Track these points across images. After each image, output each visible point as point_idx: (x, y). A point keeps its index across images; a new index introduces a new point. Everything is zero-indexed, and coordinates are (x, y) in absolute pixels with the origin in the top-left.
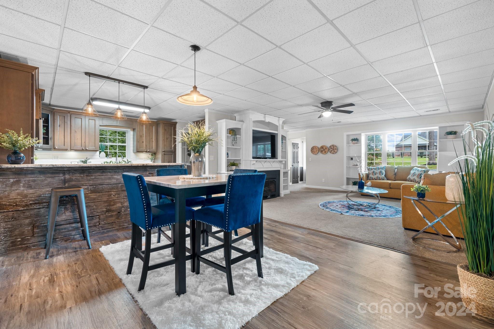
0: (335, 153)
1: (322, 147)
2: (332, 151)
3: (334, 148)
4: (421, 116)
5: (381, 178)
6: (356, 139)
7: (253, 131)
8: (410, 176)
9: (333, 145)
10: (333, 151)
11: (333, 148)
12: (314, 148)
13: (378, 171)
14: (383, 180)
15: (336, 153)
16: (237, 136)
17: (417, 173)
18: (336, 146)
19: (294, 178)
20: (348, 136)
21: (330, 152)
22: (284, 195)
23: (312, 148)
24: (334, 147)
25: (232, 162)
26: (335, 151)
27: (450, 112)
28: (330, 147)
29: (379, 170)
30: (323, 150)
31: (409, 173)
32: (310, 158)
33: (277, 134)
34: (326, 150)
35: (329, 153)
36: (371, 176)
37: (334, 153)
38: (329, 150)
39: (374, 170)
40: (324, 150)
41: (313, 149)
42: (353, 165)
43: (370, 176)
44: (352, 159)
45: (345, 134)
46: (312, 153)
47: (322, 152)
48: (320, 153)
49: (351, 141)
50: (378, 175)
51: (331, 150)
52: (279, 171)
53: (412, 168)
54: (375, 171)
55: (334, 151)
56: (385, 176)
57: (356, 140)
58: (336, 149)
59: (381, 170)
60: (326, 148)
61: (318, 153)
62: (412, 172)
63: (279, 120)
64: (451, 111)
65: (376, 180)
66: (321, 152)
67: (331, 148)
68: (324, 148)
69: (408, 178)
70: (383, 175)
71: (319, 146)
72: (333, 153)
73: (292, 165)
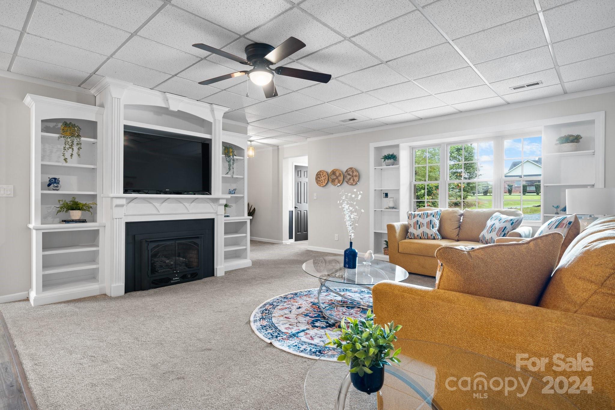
1: (334, 172)
2: (350, 179)
3: (354, 174)
4: (508, 103)
5: (429, 236)
6: (392, 155)
7: (124, 128)
8: (485, 233)
9: (351, 168)
10: (351, 181)
11: (351, 174)
12: (321, 173)
13: (425, 221)
14: (434, 239)
15: (357, 183)
16: (82, 139)
17: (498, 225)
18: (357, 171)
19: (299, 230)
20: (378, 149)
21: (347, 182)
22: (226, 273)
23: (317, 175)
24: (353, 172)
25: (68, 200)
26: (356, 179)
27: (565, 93)
28: (347, 171)
29: (428, 219)
30: (335, 177)
31: (483, 226)
32: (315, 194)
33: (210, 140)
34: (339, 178)
35: (345, 183)
36: (412, 230)
37: (354, 184)
38: (344, 177)
39: (418, 218)
40: (337, 178)
41: (319, 176)
42: (387, 208)
43: (409, 231)
44: (386, 195)
45: (373, 146)
46: (317, 183)
47: (333, 181)
48: (330, 184)
49: (383, 160)
50: (424, 229)
51: (349, 177)
52: (213, 220)
53: (489, 216)
54: (421, 220)
55: (353, 180)
56: (439, 231)
57: (392, 158)
58: (356, 176)
59: (431, 218)
60: (339, 174)
61: (327, 184)
62: (489, 223)
63: (212, 111)
64: (568, 91)
65: (421, 238)
66: (332, 182)
67: (349, 174)
68: (337, 174)
69: (481, 236)
70: (435, 230)
71: (329, 170)
72: (352, 184)
73: (295, 208)
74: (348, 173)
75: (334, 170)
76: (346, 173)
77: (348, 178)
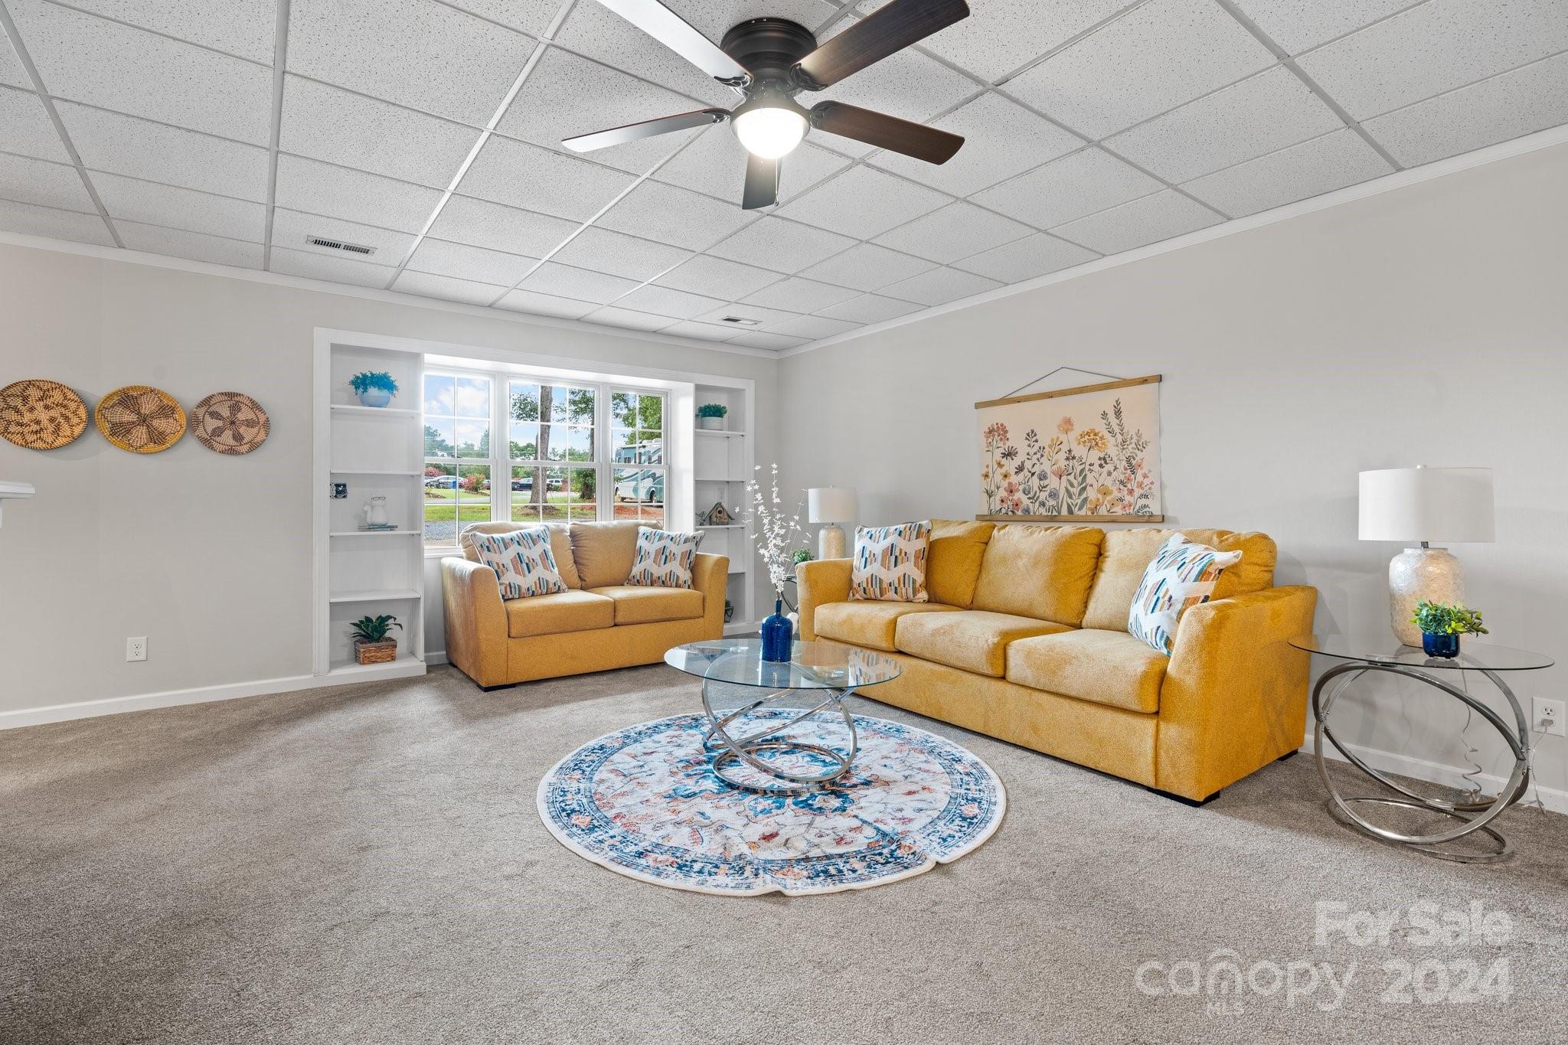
0: (250, 450)
1: (127, 398)
2: (218, 432)
3: (241, 416)
9: (231, 395)
10: (227, 438)
11: (225, 412)
12: (36, 394)
15: (254, 446)
18: (255, 406)
21: (204, 443)
23: (9, 398)
24: (235, 408)
26: (248, 433)
28: (207, 402)
30: (129, 417)
34: (160, 425)
35: (192, 446)
36: (509, 576)
37: (242, 450)
38: (191, 422)
40: (145, 421)
41: (21, 403)
42: (367, 529)
46: (9, 432)
47: (119, 432)
48: (97, 440)
50: (539, 572)
51: (212, 424)
55: (238, 437)
58: (250, 424)
60: (167, 410)
61: (78, 440)
65: (534, 595)
66: (113, 434)
67: (215, 415)
68: (148, 406)
71: (98, 387)
72: (232, 451)
74: (211, 410)
75: (133, 388)
76: (203, 410)
77: (209, 430)
